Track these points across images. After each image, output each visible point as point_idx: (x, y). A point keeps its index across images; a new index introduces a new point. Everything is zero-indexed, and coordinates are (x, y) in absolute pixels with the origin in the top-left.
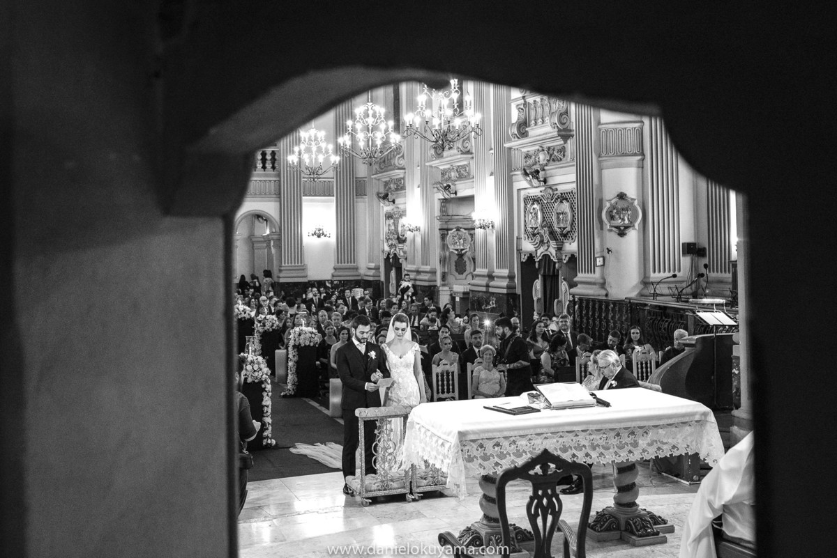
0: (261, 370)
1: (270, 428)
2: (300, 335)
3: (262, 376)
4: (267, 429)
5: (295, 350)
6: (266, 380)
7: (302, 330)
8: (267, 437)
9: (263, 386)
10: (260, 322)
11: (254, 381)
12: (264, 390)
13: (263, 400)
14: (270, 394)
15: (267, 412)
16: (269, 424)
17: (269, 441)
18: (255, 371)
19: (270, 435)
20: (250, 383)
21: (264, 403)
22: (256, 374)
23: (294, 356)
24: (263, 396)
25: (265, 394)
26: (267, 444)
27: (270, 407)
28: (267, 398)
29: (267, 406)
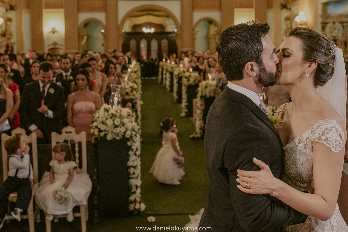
0: (124, 125)
1: (139, 191)
2: (206, 87)
3: (125, 133)
4: (134, 193)
5: (203, 100)
6: (131, 137)
7: (208, 84)
8: (135, 201)
9: (129, 143)
10: (186, 78)
11: (115, 139)
12: (130, 148)
13: (128, 160)
14: (138, 153)
15: (134, 173)
16: (137, 187)
17: (137, 206)
18: (116, 126)
19: (138, 199)
20: (111, 141)
21: (130, 163)
22: (118, 130)
23: (201, 105)
24: (128, 155)
25: (131, 153)
26: (135, 209)
27: (139, 168)
28: (134, 157)
29: (135, 167)
